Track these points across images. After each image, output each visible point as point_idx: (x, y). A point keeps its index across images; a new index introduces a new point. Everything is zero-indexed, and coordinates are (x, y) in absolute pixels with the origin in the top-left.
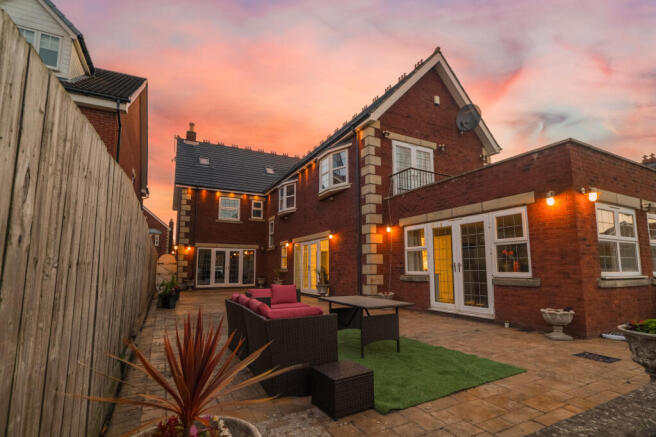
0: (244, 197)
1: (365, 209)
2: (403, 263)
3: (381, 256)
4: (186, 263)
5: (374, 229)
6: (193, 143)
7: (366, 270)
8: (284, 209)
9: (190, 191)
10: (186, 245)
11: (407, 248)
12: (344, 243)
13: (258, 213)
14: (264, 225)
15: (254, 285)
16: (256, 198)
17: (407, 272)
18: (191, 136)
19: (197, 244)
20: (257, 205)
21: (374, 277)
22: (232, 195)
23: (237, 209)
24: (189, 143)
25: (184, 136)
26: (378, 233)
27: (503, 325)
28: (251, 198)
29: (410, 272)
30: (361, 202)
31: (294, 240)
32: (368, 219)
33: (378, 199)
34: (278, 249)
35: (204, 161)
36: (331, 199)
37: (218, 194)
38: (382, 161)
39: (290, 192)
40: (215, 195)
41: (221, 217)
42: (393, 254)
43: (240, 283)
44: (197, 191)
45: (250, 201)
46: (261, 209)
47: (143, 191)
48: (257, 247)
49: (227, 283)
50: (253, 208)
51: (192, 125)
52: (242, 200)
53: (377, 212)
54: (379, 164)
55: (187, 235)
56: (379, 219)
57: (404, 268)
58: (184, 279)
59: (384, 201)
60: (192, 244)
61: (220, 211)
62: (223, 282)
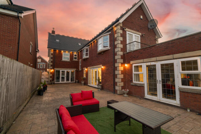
0: (71, 53)
1: (116, 57)
2: (132, 78)
3: (123, 75)
4: (51, 75)
5: (120, 65)
6: (54, 35)
7: (117, 80)
8: (85, 57)
9: (52, 50)
10: (51, 69)
11: (134, 72)
12: (107, 70)
13: (76, 58)
14: (78, 62)
15: (74, 82)
16: (75, 53)
17: (134, 82)
18: (53, 32)
19: (55, 69)
20: (76, 55)
21: (120, 83)
22: (67, 52)
23: (69, 57)
24: (53, 34)
25: (51, 32)
26: (121, 66)
27: (186, 110)
28: (73, 53)
29: (135, 82)
30: (115, 54)
31: (88, 68)
32: (118, 61)
33: (121, 53)
34: (82, 70)
35: (58, 41)
36: (103, 53)
37: (62, 52)
38: (123, 39)
39: (87, 51)
40: (61, 52)
41: (63, 59)
42: (128, 74)
43: (70, 81)
44: (55, 50)
45: (73, 54)
46: (77, 57)
47: (37, 50)
48: (76, 69)
49: (65, 82)
50: (74, 56)
51: (53, 28)
52: (70, 54)
53: (122, 58)
54: (122, 40)
55: (51, 66)
56: (122, 61)
57: (132, 80)
58: (51, 80)
59: (124, 54)
60: (53, 68)
61: (63, 58)
62: (64, 81)
